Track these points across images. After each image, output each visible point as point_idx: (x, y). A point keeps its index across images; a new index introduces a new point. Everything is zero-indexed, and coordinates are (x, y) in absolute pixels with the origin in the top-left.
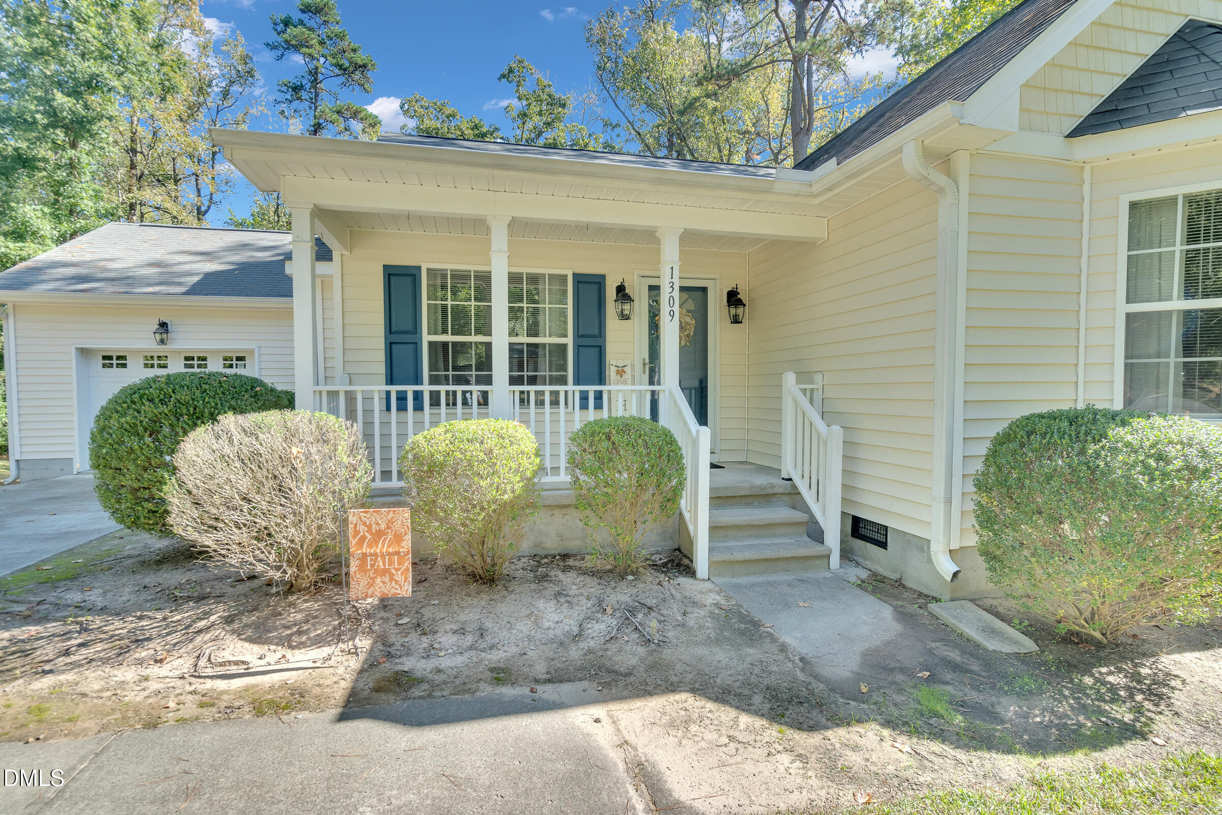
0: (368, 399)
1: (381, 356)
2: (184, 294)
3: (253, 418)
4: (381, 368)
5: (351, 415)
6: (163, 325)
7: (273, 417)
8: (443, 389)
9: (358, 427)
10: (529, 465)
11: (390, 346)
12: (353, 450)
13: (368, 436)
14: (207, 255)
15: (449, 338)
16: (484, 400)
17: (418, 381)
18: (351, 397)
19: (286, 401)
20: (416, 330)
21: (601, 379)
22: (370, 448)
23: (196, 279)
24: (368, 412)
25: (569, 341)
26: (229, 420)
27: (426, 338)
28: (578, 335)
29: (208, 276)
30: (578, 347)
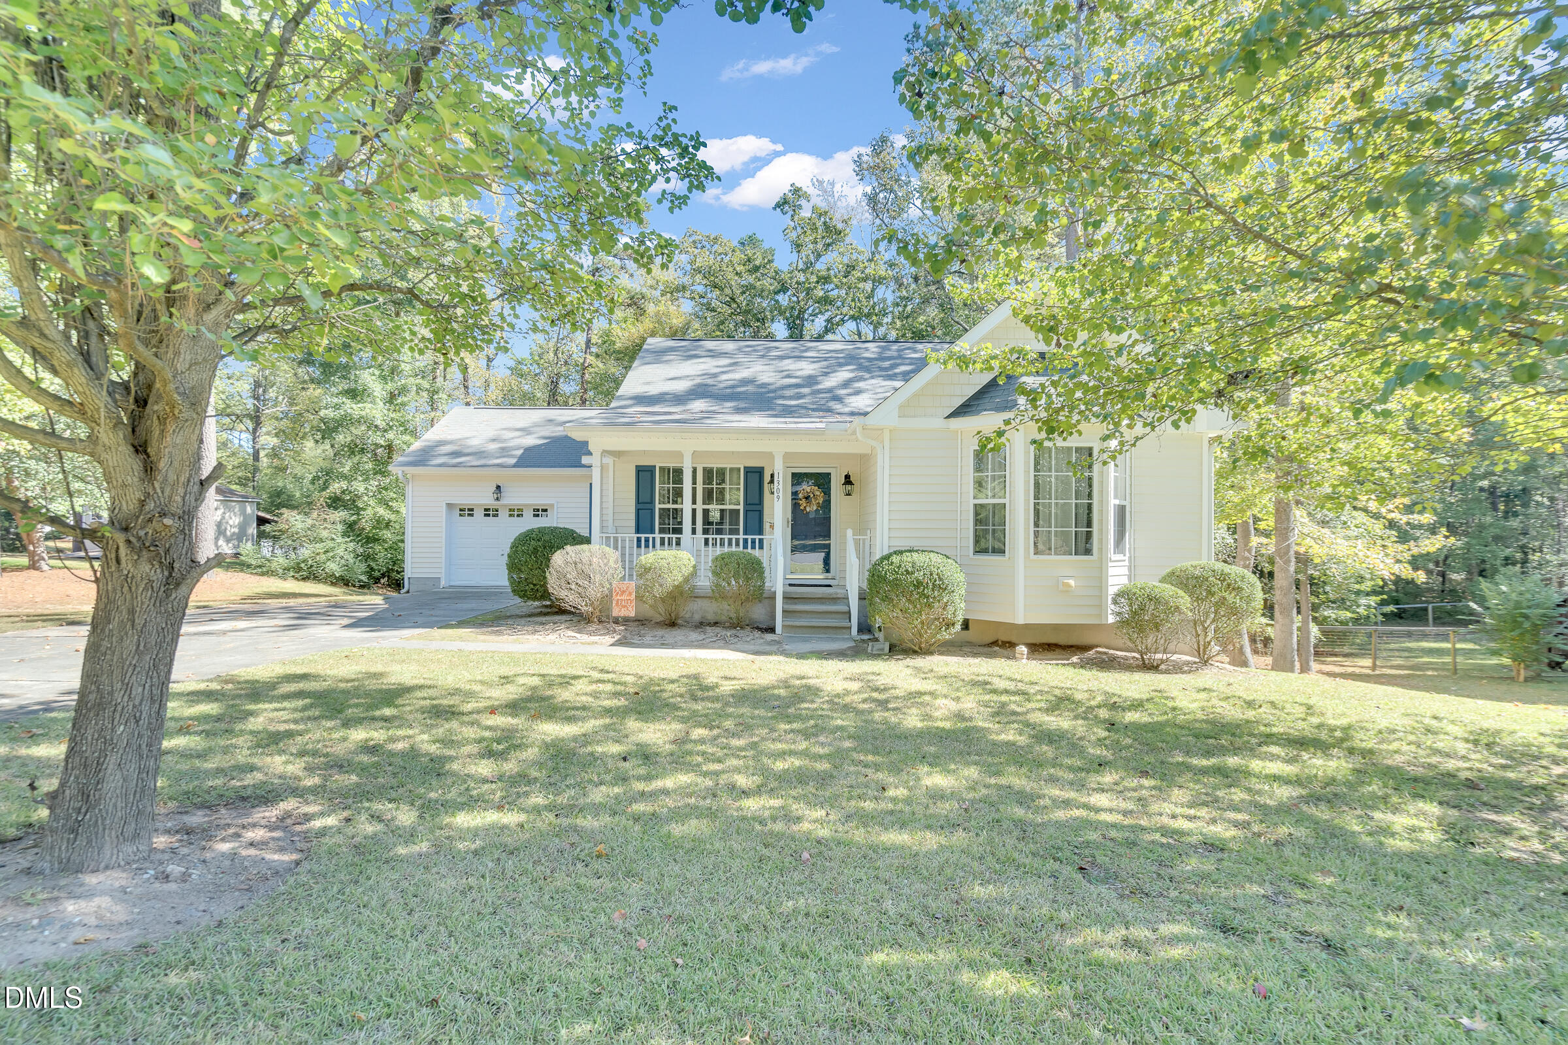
0: (623, 540)
1: (633, 516)
2: (514, 466)
3: (579, 547)
4: (633, 523)
5: (616, 548)
6: (498, 487)
7: (585, 547)
8: (666, 536)
9: (618, 554)
10: (687, 571)
11: (638, 511)
12: (616, 562)
13: (623, 555)
14: (526, 431)
15: (671, 506)
16: (678, 544)
17: (653, 532)
18: (616, 539)
19: (588, 541)
20: (652, 502)
21: (761, 532)
22: (623, 561)
23: (520, 452)
24: (623, 548)
25: (741, 507)
26: (568, 548)
27: (658, 506)
28: (746, 503)
29: (528, 450)
30: (746, 512)
